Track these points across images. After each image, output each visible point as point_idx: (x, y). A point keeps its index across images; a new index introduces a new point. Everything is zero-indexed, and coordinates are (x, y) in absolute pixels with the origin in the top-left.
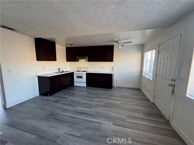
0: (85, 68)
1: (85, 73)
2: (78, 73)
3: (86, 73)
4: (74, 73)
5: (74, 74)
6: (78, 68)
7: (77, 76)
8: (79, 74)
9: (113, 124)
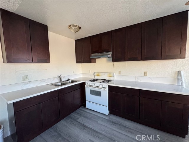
0: (106, 74)
1: (106, 85)
2: (92, 84)
3: (109, 86)
4: (86, 84)
5: (86, 86)
6: (94, 74)
7: (91, 90)
8: (95, 87)
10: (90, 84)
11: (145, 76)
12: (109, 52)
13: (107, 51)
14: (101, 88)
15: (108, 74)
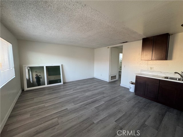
9: (67, 109)
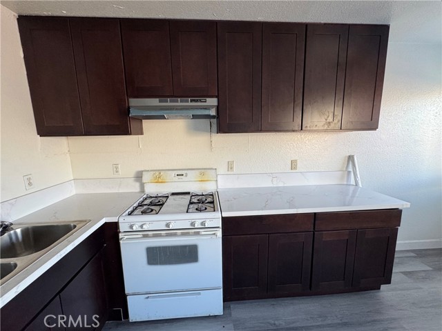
0: (191, 176)
4: (122, 228)
8: (170, 233)
10: (145, 227)
11: (292, 171)
12: (208, 100)
13: (198, 94)
14: (198, 234)
15: (197, 172)
